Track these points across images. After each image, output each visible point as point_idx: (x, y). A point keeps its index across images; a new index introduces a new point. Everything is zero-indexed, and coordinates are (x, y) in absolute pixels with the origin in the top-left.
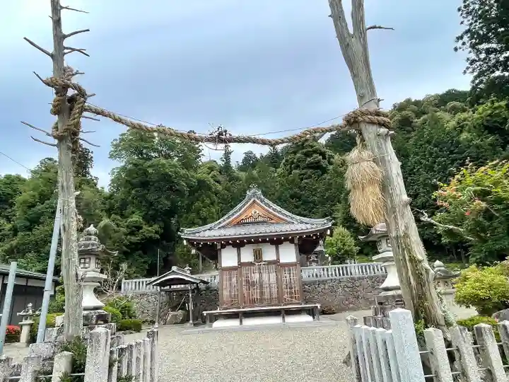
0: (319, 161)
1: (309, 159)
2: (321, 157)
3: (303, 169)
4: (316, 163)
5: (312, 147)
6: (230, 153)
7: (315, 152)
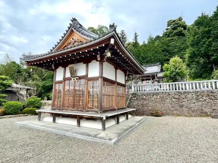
0: (181, 31)
1: (175, 31)
2: (183, 28)
3: (172, 37)
4: (179, 32)
5: (177, 24)
6: (137, 36)
7: (179, 26)
